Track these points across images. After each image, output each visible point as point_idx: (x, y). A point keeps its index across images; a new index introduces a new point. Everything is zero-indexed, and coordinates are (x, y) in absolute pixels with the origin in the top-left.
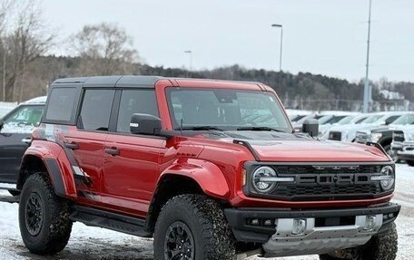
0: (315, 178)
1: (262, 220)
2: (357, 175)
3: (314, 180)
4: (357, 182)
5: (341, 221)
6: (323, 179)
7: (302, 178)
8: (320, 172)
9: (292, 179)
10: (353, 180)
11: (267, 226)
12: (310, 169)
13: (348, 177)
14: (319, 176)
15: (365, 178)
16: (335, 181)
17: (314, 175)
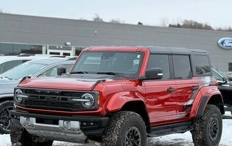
2: (61, 97)
3: (37, 98)
4: (60, 101)
6: (42, 98)
7: (31, 96)
8: (39, 93)
10: (59, 99)
13: (56, 98)
14: (39, 95)
15: (66, 99)
16: (48, 99)
17: (36, 95)
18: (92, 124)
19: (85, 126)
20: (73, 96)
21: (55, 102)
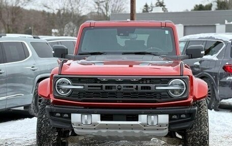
0: (101, 87)
1: (62, 114)
2: (140, 85)
3: (100, 88)
4: (140, 90)
5: (127, 118)
6: (108, 88)
7: (89, 86)
8: (105, 82)
9: (82, 87)
10: (137, 88)
11: (66, 118)
12: (96, 80)
13: (132, 87)
14: (104, 85)
15: (149, 88)
16: (119, 89)
17: (100, 85)
18: (183, 116)
19: (175, 119)
20: (158, 83)
21: (132, 91)
